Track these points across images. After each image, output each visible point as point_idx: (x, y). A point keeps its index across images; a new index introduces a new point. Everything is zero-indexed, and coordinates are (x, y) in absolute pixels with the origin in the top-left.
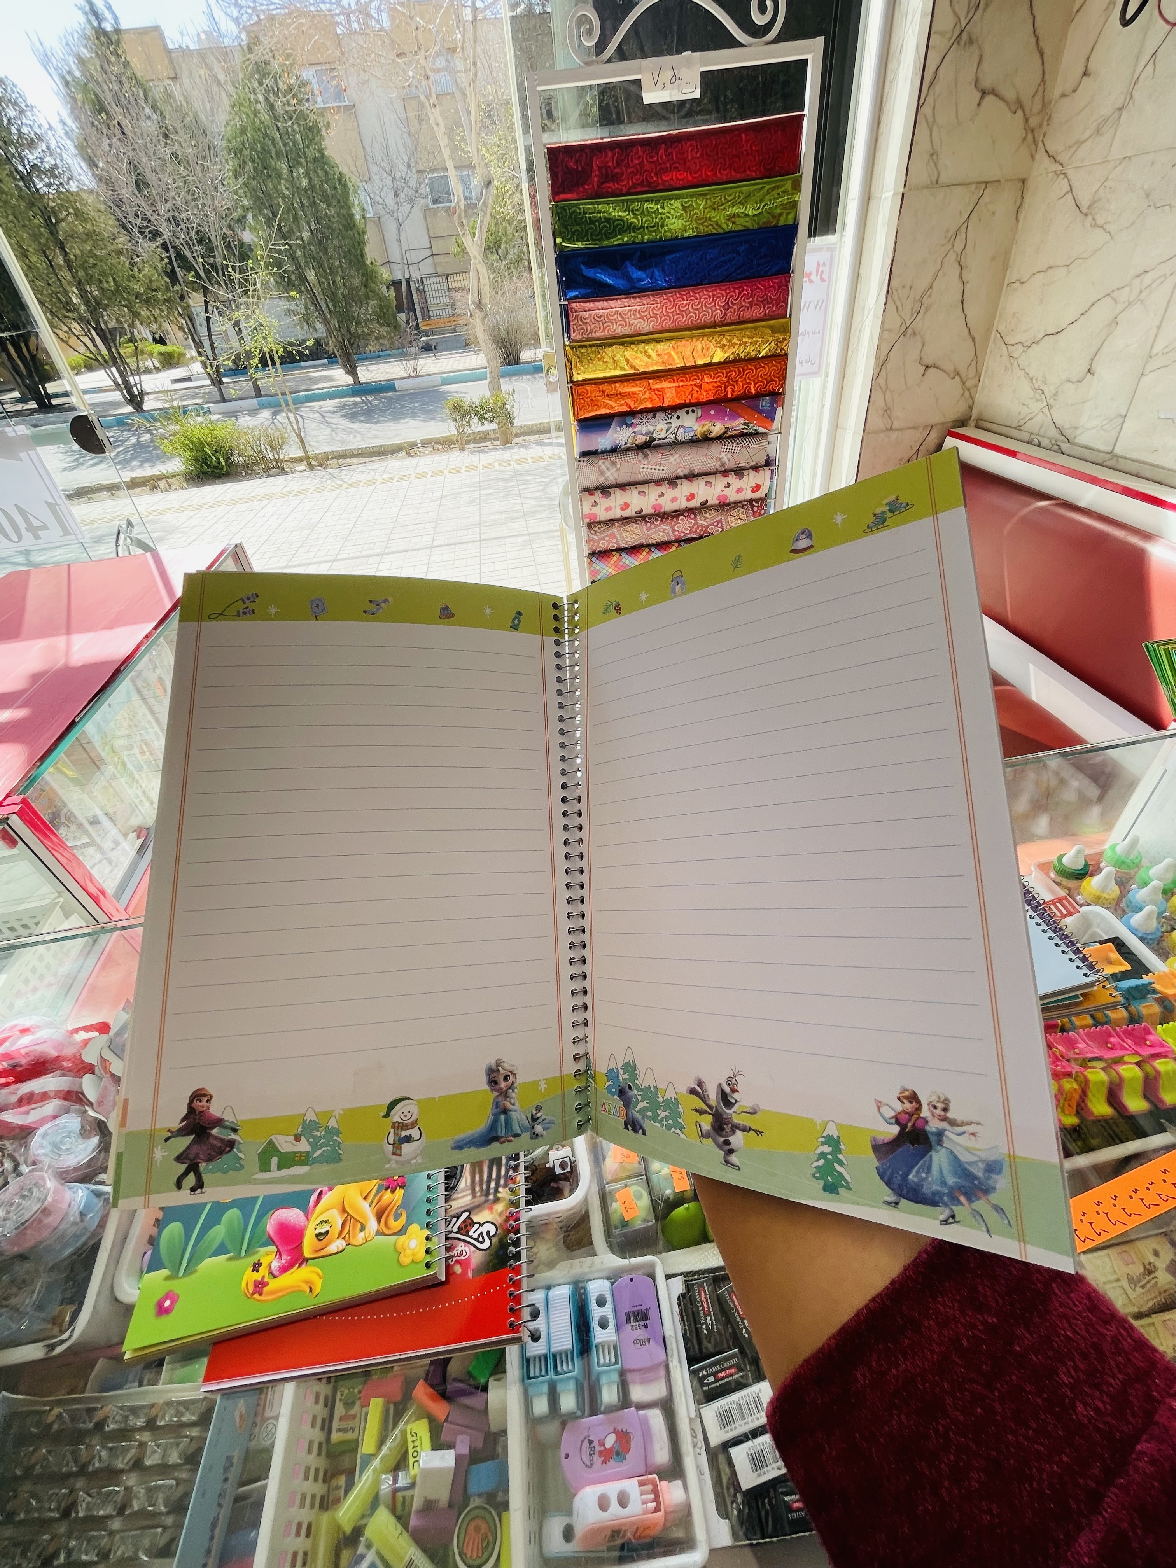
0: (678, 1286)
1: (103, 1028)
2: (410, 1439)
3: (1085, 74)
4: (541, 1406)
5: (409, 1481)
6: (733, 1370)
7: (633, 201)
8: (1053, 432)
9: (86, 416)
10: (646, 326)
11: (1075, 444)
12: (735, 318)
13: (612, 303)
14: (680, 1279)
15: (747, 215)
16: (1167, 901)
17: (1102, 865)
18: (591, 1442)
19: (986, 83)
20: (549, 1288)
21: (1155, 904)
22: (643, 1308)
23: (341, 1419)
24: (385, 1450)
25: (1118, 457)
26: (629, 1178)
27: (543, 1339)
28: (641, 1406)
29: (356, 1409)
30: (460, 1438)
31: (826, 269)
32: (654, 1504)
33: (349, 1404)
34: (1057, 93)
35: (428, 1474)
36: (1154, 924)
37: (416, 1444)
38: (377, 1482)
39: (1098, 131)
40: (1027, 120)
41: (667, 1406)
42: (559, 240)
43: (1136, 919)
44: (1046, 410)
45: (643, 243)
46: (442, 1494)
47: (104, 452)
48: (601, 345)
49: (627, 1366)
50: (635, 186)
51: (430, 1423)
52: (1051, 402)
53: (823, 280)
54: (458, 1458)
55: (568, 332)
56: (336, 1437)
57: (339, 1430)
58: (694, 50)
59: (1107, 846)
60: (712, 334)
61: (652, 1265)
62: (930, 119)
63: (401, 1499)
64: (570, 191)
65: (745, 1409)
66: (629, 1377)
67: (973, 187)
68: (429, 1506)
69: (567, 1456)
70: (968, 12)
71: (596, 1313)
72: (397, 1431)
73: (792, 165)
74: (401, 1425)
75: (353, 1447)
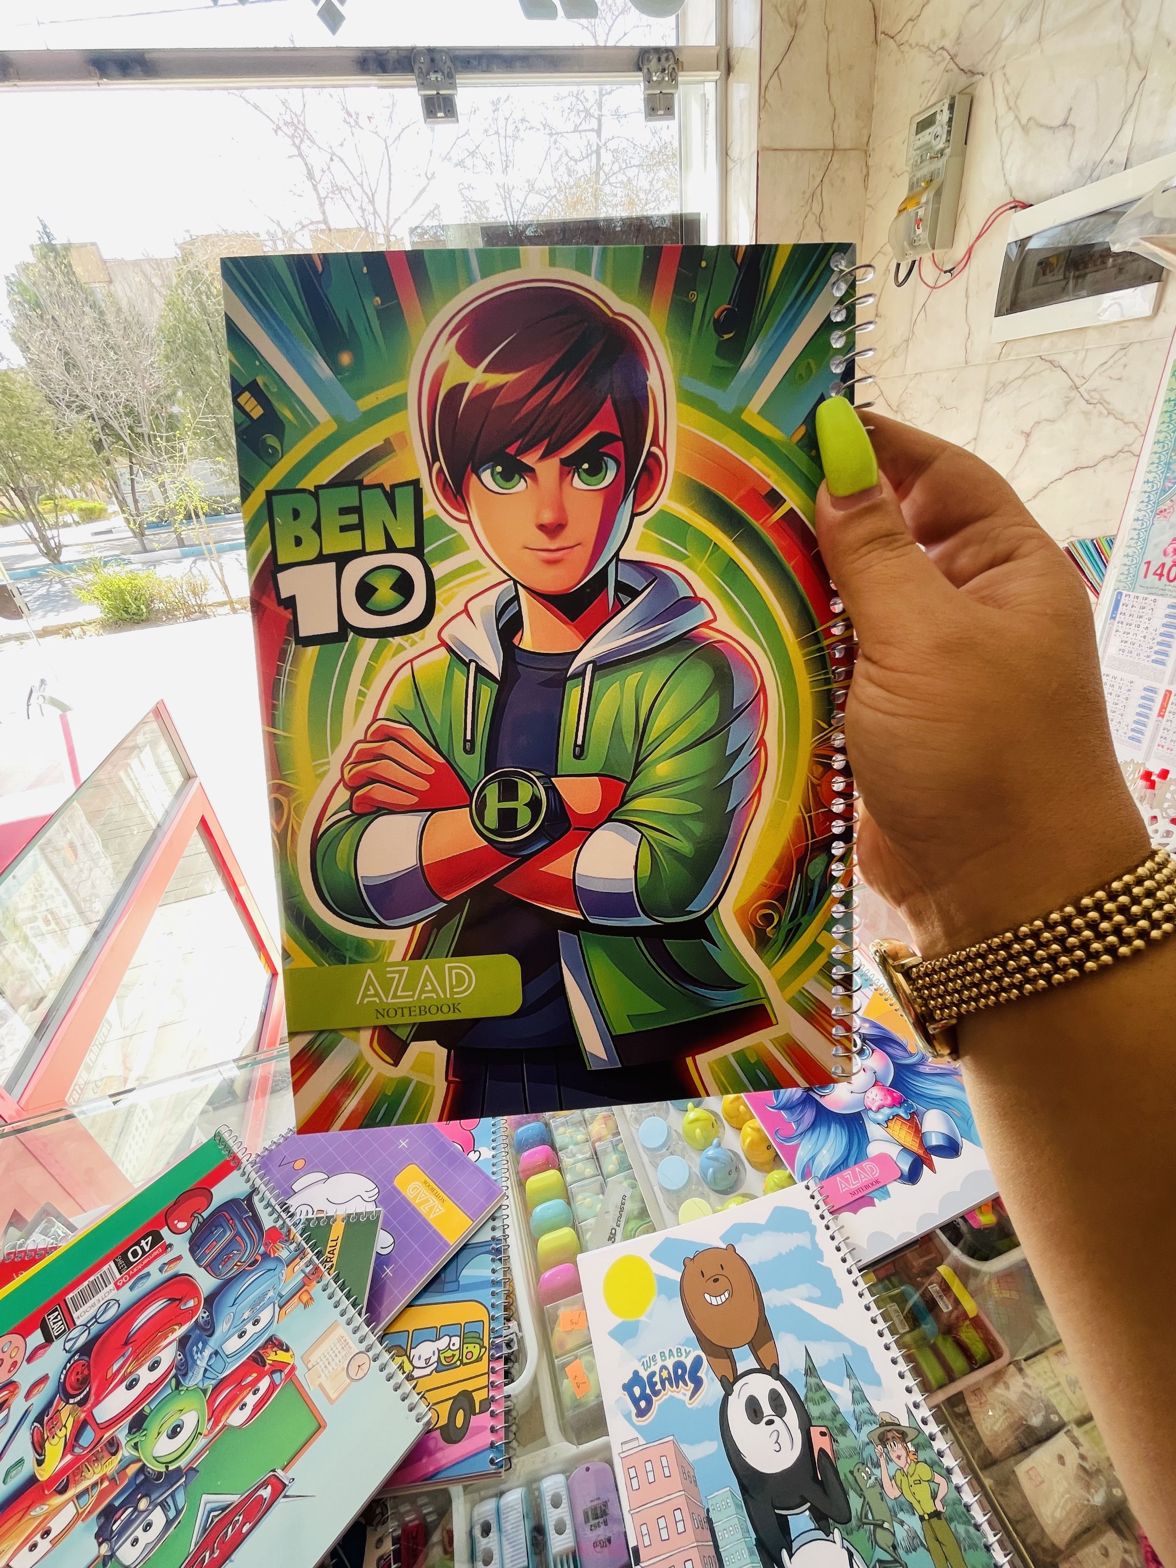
20: (500, 1495)
22: (602, 1501)
26: (579, 1347)
27: (496, 1559)
47: (21, 617)
71: (551, 1517)
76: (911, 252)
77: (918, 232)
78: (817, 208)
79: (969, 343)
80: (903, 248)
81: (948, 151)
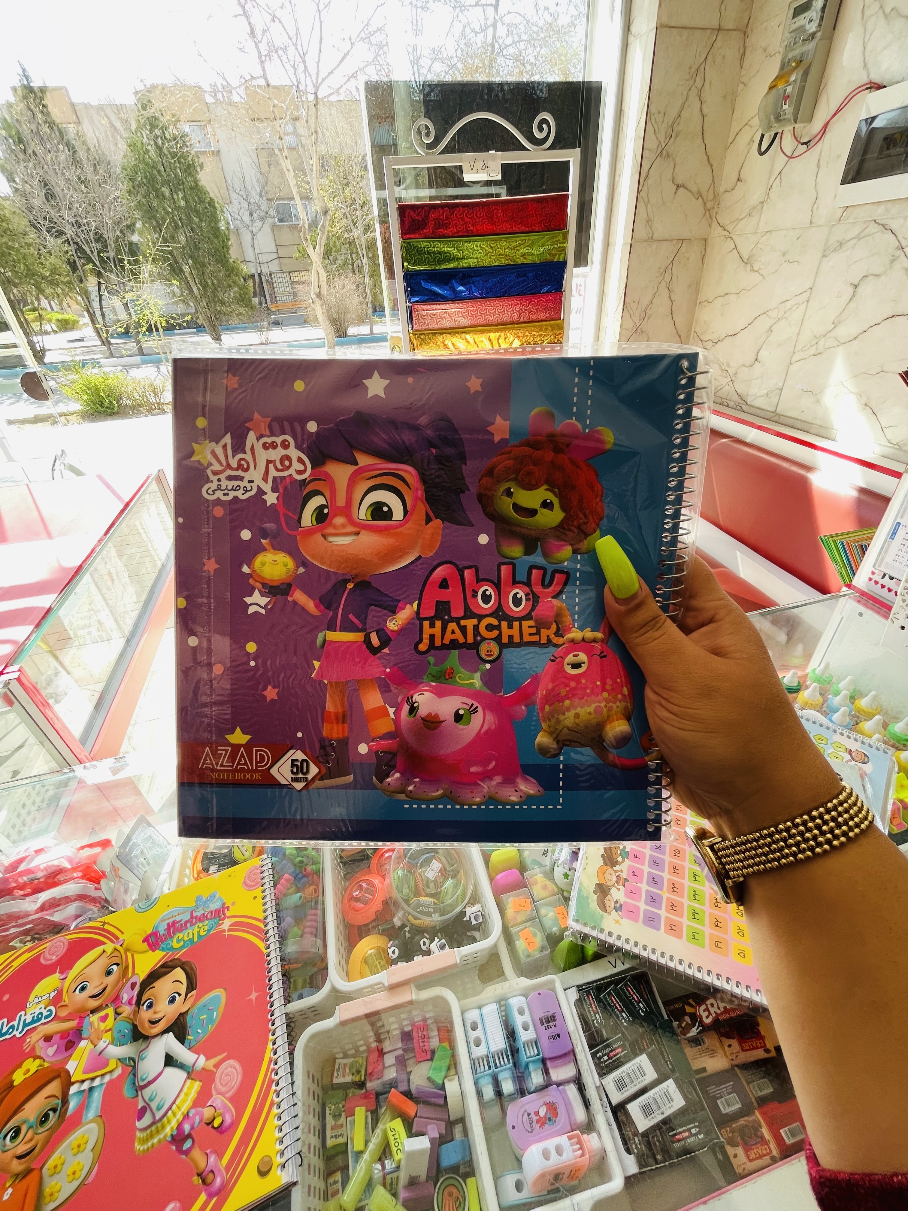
0: (573, 995)
1: (106, 844)
2: (390, 1134)
3: (738, 180)
4: (489, 1092)
5: (394, 1166)
6: (620, 1050)
7: (457, 241)
8: (736, 398)
9: (35, 373)
10: (464, 322)
11: (751, 406)
12: (526, 319)
13: (443, 306)
14: (575, 989)
15: (533, 254)
16: (852, 704)
17: (808, 683)
18: (529, 1114)
19: (679, 181)
20: (480, 1007)
21: (847, 706)
22: (551, 1013)
23: (332, 1129)
24: (371, 1146)
25: (780, 415)
26: (526, 921)
27: (483, 1043)
28: (559, 1084)
29: (342, 1120)
30: (430, 1127)
31: (582, 288)
32: (580, 1152)
33: (337, 1116)
34: (722, 190)
35: (412, 1155)
36: (848, 720)
37: (396, 1137)
38: (370, 1170)
39: (750, 215)
40: (705, 204)
41: (578, 1081)
42: (405, 264)
43: (836, 717)
44: (731, 383)
45: (463, 268)
46: (422, 1170)
47: (48, 399)
48: (435, 334)
49: (547, 1056)
50: (458, 232)
51: (403, 1121)
52: (733, 378)
53: (580, 295)
54: (432, 1141)
55: (412, 324)
56: (330, 1142)
57: (332, 1137)
58: (497, 150)
59: (809, 670)
60: (512, 329)
61: (552, 982)
62: (646, 200)
63: (390, 1181)
64: (414, 233)
65: (633, 1076)
66: (549, 1064)
67: (675, 242)
68: (413, 1182)
69: (513, 1127)
70: (666, 138)
71: (519, 1021)
72: (378, 1131)
73: (561, 224)
74: (381, 1126)
75: (343, 1149)
76: (776, 125)
77: (785, 107)
78: (699, 83)
79: (815, 206)
80: (770, 120)
81: (819, 34)
